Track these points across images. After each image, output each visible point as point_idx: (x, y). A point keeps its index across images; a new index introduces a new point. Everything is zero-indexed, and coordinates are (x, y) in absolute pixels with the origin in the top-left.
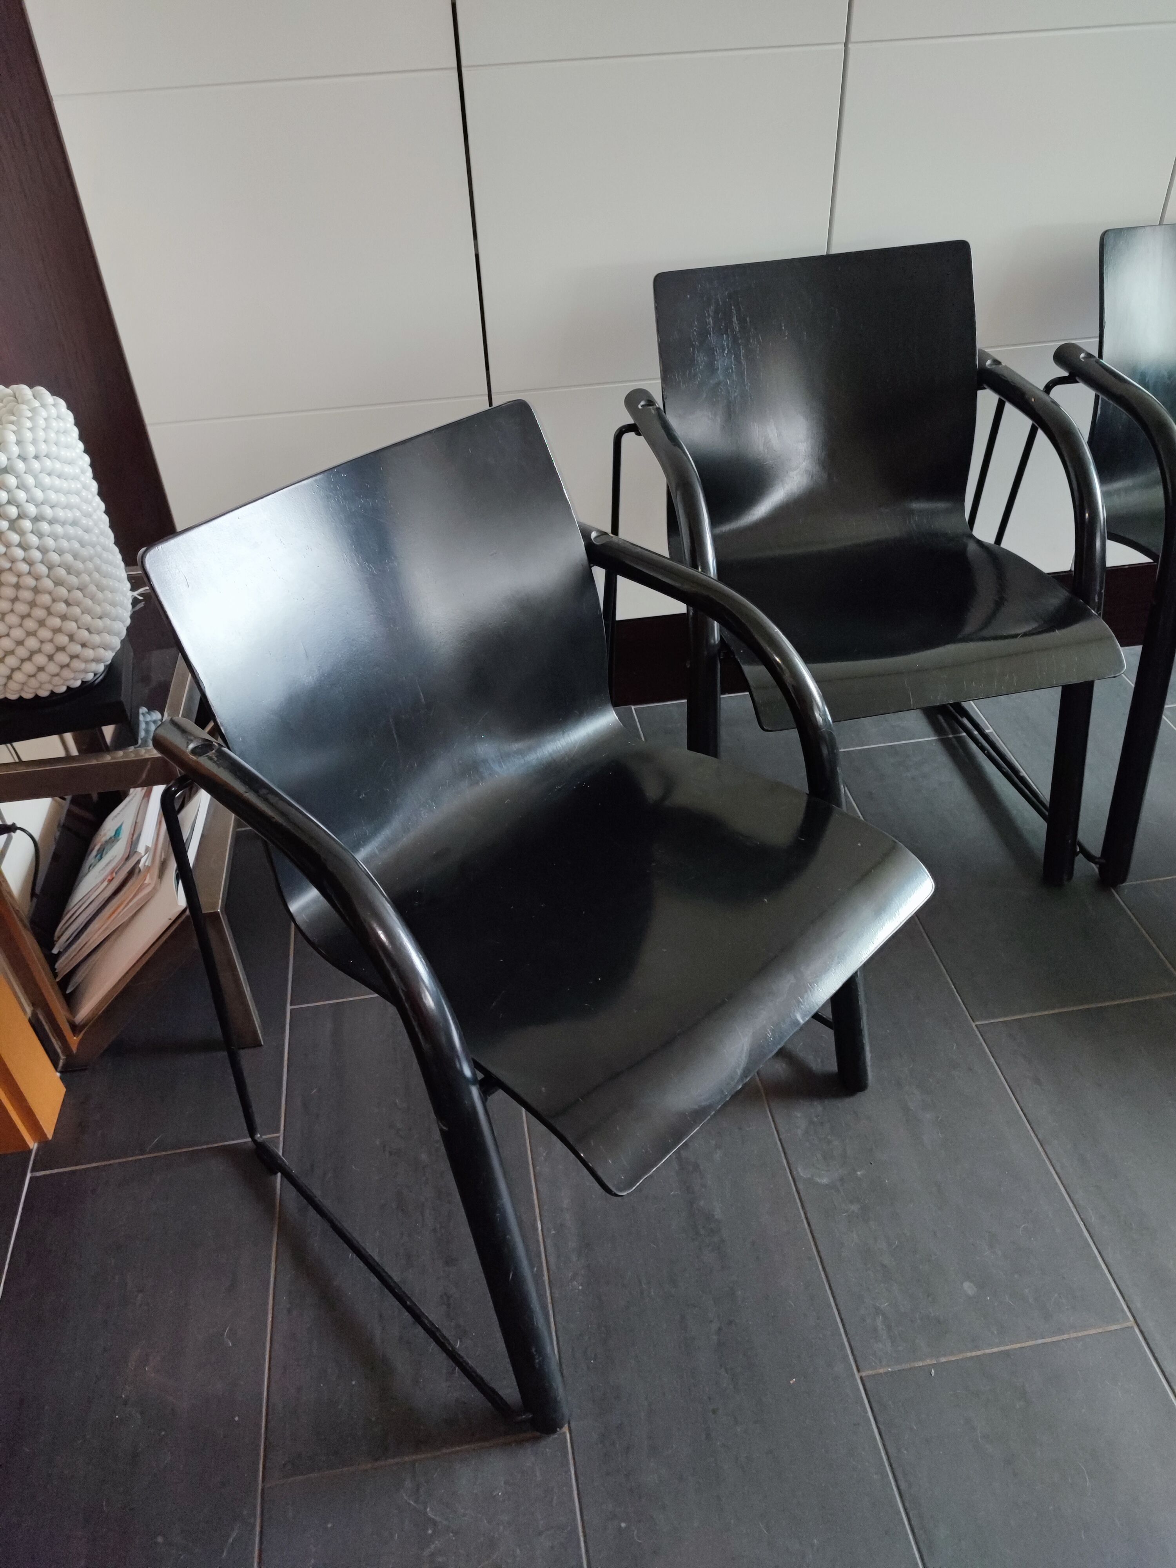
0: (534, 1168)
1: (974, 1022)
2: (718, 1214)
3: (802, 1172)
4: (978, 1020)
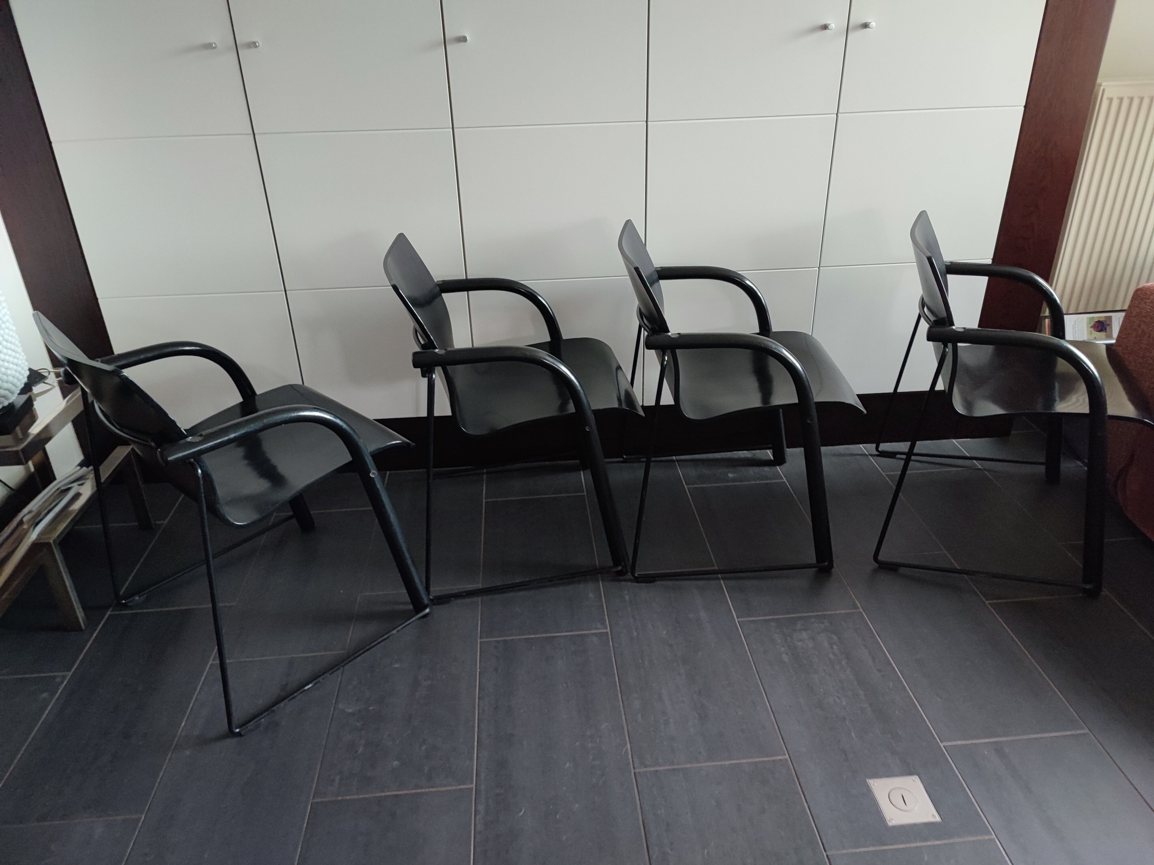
1: (480, 638)
2: (283, 724)
3: (341, 705)
4: (482, 639)
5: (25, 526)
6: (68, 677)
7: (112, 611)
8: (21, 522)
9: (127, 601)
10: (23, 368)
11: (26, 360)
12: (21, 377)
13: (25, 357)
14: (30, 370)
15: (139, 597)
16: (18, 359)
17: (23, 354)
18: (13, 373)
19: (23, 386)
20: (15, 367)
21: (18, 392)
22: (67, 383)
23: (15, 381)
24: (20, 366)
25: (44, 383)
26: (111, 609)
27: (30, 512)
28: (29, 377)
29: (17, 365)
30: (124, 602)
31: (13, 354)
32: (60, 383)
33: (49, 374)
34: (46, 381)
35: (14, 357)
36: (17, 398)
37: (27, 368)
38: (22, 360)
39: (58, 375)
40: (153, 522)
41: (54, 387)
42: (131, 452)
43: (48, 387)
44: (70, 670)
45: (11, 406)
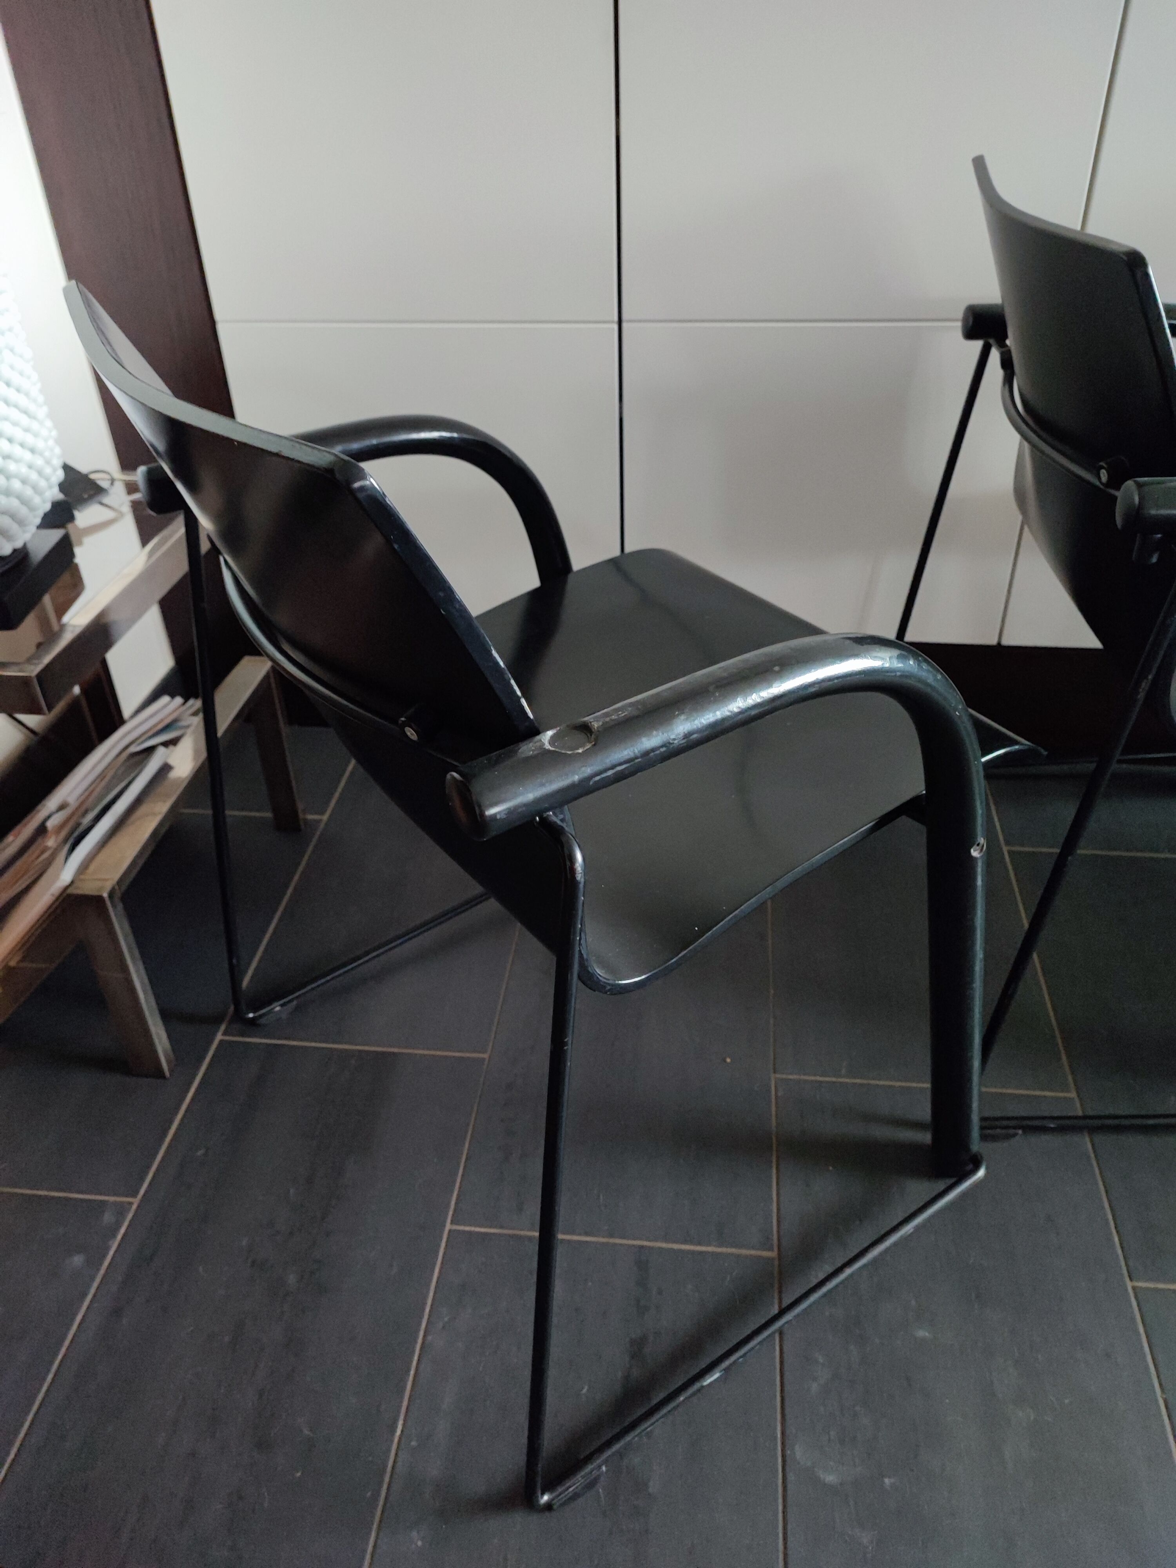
0: (425, 1336)
1: (1131, 1280)
2: (654, 1487)
3: (800, 1453)
4: (1138, 1280)
5: (51, 842)
6: (134, 1207)
7: (225, 1033)
8: (42, 830)
9: (257, 1014)
10: (48, 462)
11: (58, 441)
12: (43, 483)
13: (54, 433)
14: (67, 468)
15: (282, 1005)
16: (36, 435)
17: (49, 423)
18: (24, 470)
19: (47, 507)
20: (27, 456)
21: (38, 521)
22: (152, 509)
23: (29, 492)
24: (41, 454)
25: (102, 504)
26: (223, 1027)
27: (62, 807)
28: (63, 487)
29: (33, 451)
30: (251, 1015)
31: (24, 420)
32: (136, 506)
33: (112, 484)
34: (106, 500)
35: (27, 430)
36: (34, 535)
37: (57, 463)
38: (46, 440)
39: (131, 488)
40: (301, 816)
41: (121, 515)
42: (272, 675)
43: (108, 514)
44: (134, 1194)
45: (21, 556)
